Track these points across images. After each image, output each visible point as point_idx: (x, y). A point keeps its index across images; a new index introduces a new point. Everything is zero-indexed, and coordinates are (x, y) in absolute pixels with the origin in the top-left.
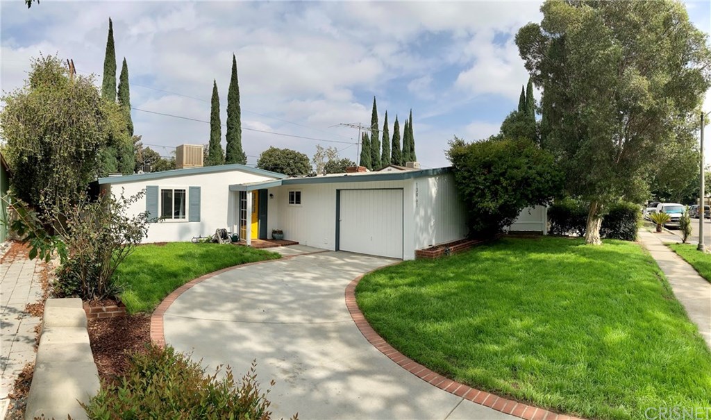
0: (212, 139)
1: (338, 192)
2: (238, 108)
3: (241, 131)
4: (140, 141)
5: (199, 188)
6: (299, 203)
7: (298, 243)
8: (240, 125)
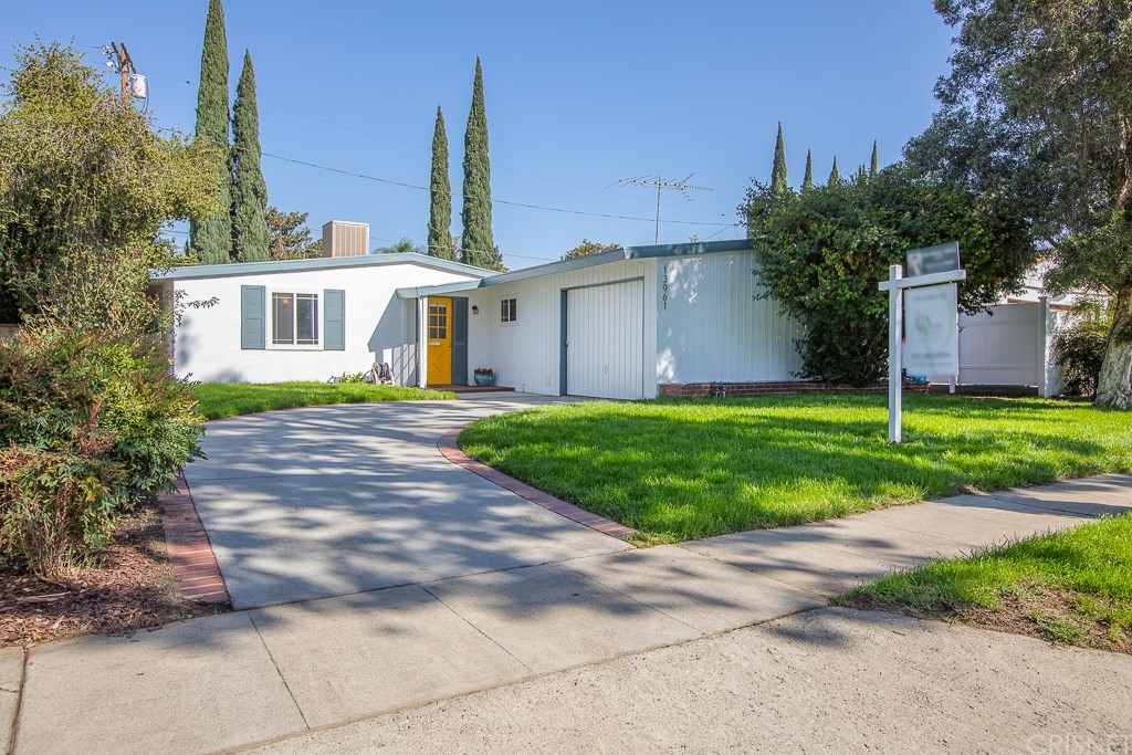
0: (433, 221)
1: (564, 293)
2: (484, 160)
4: (303, 225)
5: (342, 293)
6: (513, 319)
7: (512, 390)
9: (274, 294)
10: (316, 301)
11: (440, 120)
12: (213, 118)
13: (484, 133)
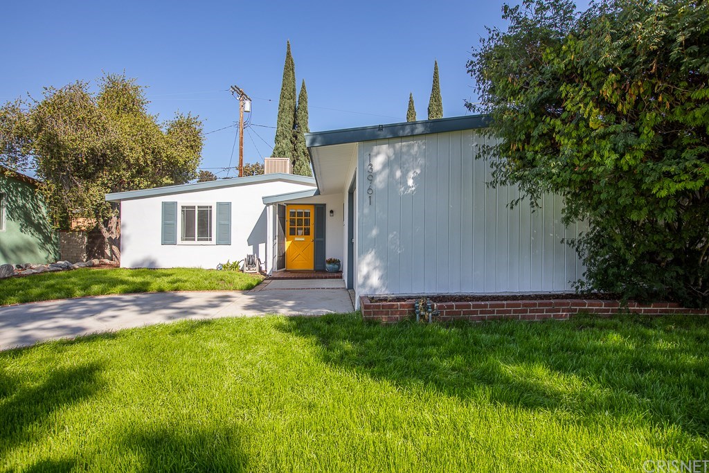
5: (229, 204)
9: (183, 207)
10: (211, 211)
11: (411, 102)
12: (284, 117)
13: (439, 105)
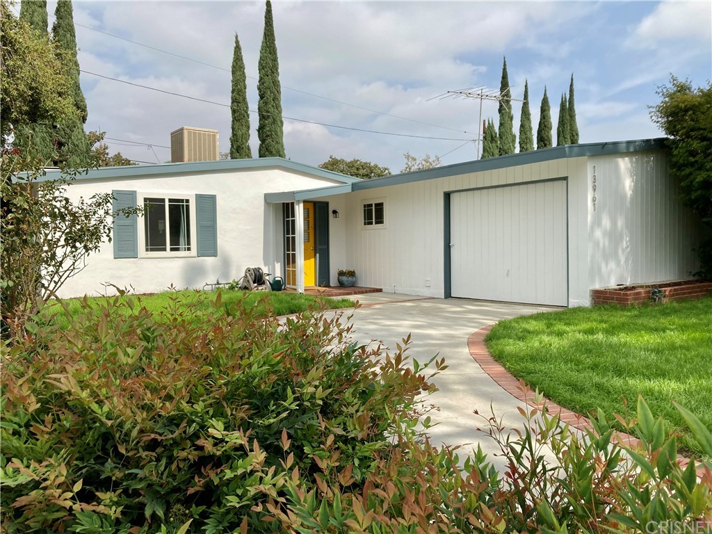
0: (234, 135)
1: (447, 196)
2: (276, 84)
3: (282, 122)
5: (213, 198)
6: (381, 222)
7: (380, 290)
8: (280, 112)
10: (188, 207)
11: (238, 47)
13: (275, 60)
